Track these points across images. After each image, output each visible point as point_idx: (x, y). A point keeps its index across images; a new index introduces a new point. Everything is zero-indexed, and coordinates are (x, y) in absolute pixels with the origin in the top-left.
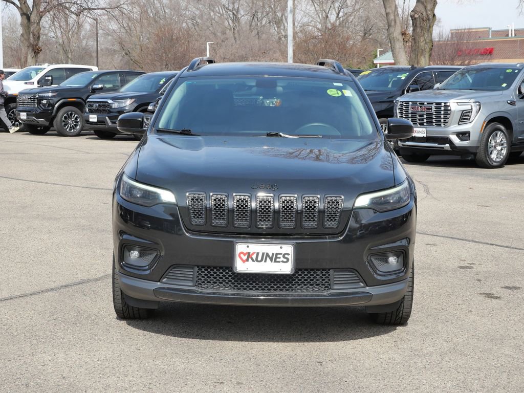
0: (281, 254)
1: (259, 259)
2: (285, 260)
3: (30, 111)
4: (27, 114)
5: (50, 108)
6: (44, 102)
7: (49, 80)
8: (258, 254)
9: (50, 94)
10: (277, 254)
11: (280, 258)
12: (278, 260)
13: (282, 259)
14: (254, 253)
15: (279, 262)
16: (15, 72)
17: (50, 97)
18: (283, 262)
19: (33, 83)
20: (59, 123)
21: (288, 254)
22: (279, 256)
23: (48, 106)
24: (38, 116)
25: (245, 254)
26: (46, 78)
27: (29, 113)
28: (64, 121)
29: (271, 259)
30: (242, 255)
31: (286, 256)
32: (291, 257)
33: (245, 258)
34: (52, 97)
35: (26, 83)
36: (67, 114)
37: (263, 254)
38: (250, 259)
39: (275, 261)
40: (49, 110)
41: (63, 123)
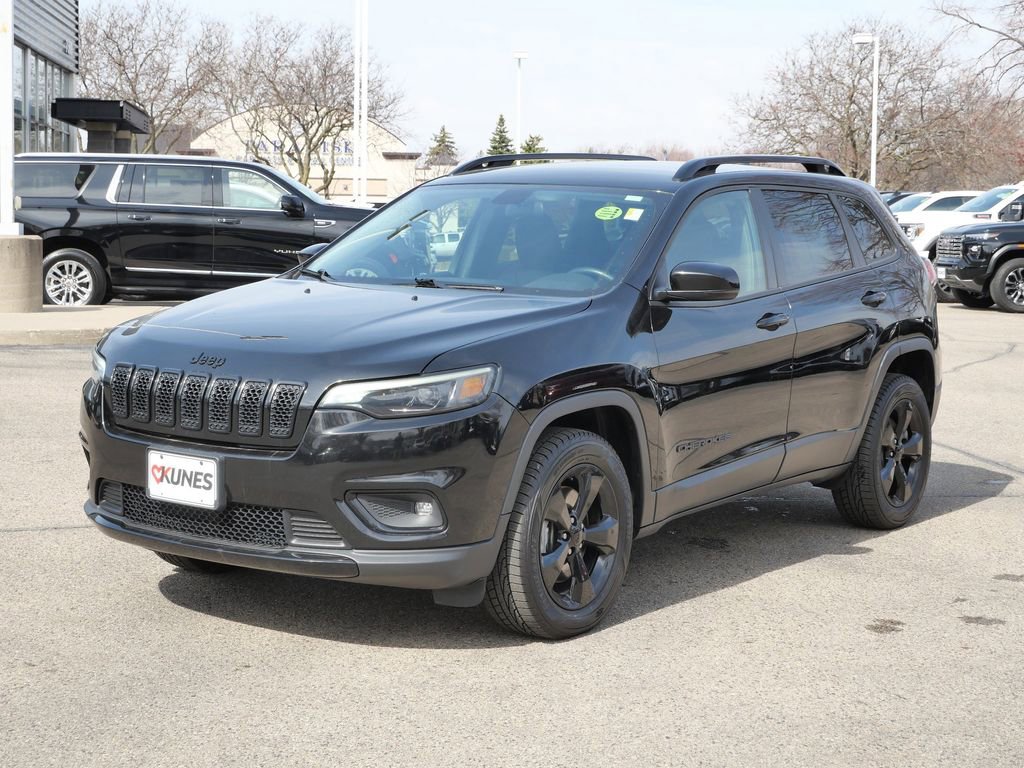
0: (201, 474)
1: (175, 480)
2: (207, 485)
3: (951, 266)
4: (947, 270)
5: (984, 260)
6: (974, 249)
7: (1017, 210)
8: (173, 470)
9: (986, 236)
10: (197, 474)
11: (200, 480)
12: (198, 483)
13: (203, 483)
14: (169, 469)
15: (199, 487)
16: (973, 197)
17: (985, 241)
18: (204, 487)
19: (990, 216)
20: (998, 286)
21: (211, 476)
22: (199, 477)
23: (981, 257)
24: (963, 274)
25: (159, 470)
26: (1014, 207)
27: (950, 268)
28: (1008, 285)
29: (189, 481)
30: (156, 471)
31: (208, 478)
32: (214, 480)
33: (159, 475)
34: (991, 240)
35: (976, 216)
36: (1016, 272)
37: (180, 471)
38: (165, 479)
39: (195, 486)
40: (980, 263)
41: (1007, 289)
